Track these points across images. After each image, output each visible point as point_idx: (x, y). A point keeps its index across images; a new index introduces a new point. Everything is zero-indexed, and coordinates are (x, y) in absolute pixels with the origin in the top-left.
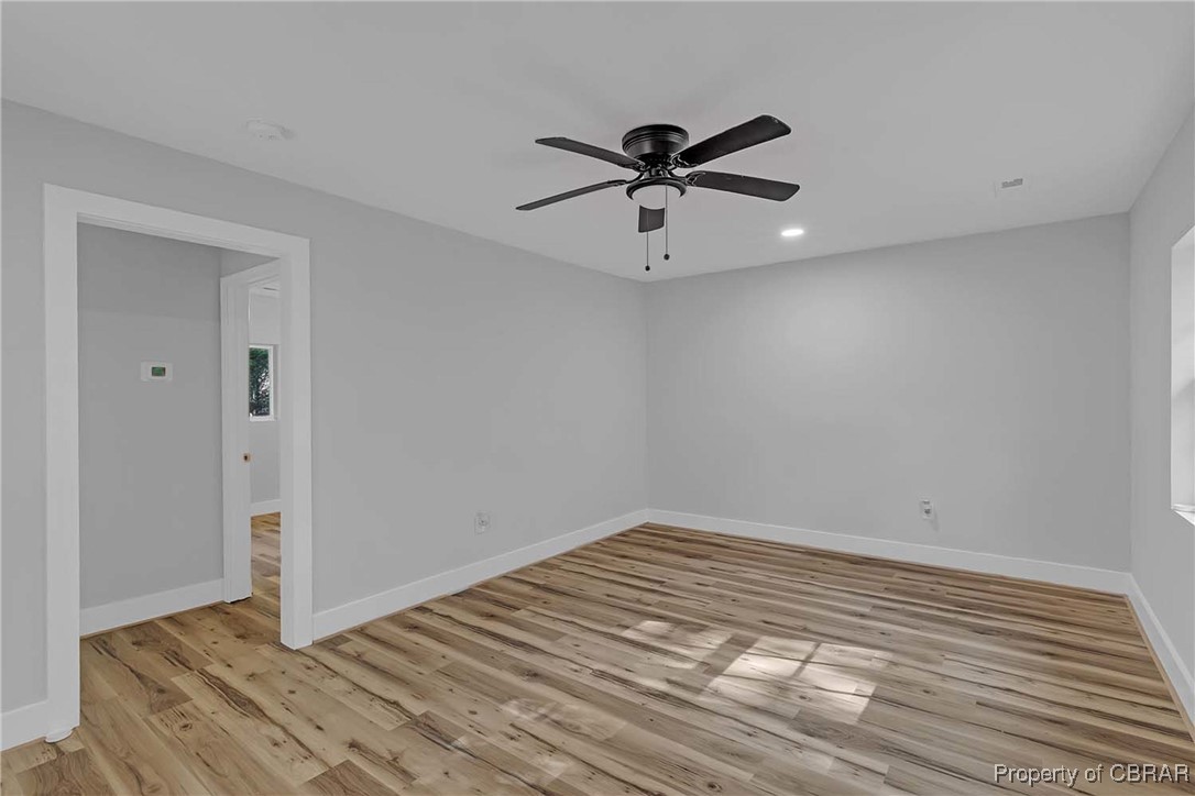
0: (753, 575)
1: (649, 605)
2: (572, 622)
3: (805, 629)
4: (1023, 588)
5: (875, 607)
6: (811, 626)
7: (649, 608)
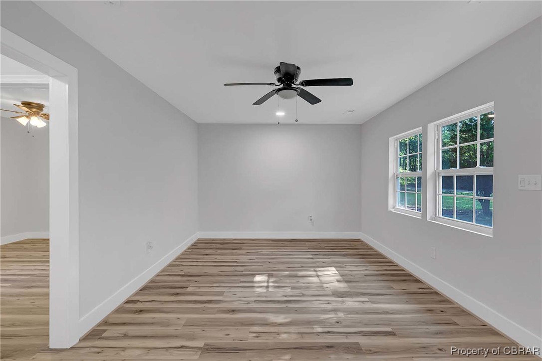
0: (264, 252)
1: (242, 271)
2: (219, 286)
3: (302, 267)
4: (339, 241)
5: (312, 255)
6: (303, 265)
7: (244, 273)
